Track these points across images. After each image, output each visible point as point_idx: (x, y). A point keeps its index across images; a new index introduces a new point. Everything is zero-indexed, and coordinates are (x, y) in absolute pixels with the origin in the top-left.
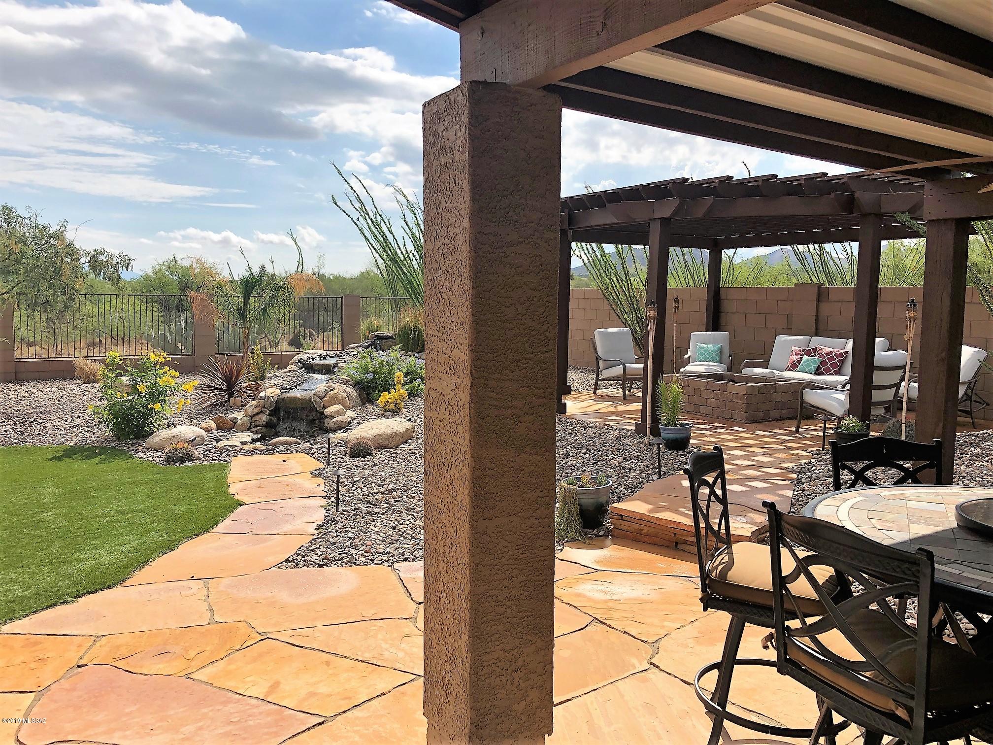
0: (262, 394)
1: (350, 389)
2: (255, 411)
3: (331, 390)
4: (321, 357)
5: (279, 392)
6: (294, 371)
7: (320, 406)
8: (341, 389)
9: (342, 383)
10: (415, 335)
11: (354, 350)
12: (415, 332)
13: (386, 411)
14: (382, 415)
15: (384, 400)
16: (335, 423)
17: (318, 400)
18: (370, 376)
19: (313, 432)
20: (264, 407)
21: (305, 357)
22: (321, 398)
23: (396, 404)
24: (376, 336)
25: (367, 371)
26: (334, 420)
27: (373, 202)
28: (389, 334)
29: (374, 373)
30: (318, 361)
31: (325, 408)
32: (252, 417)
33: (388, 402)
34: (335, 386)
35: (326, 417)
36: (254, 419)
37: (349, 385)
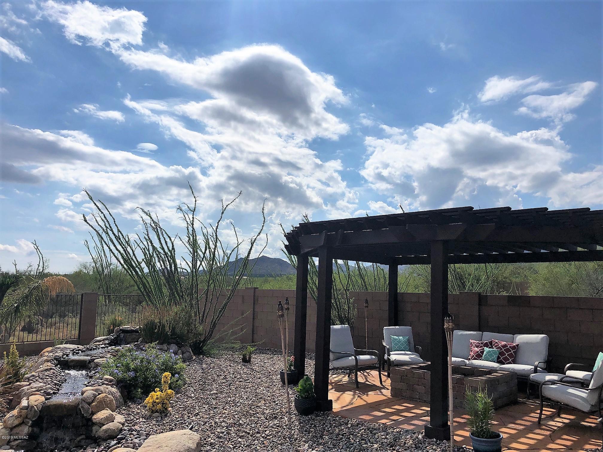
0: (24, 403)
1: (114, 390)
2: (16, 422)
3: (99, 394)
4: (75, 352)
5: (43, 399)
6: (51, 369)
7: (87, 412)
8: (107, 390)
9: (107, 384)
10: (159, 329)
11: (101, 343)
12: (159, 327)
13: (153, 412)
14: (150, 416)
15: (151, 401)
16: (106, 431)
17: (86, 406)
18: (132, 374)
19: (80, 441)
20: (27, 417)
21: (59, 354)
22: (89, 404)
23: (163, 404)
24: (121, 330)
25: (127, 368)
26: (104, 427)
27: (115, 222)
28: (133, 329)
29: (135, 370)
30: (72, 357)
31: (93, 414)
32: (12, 429)
33: (155, 402)
34: (102, 388)
35: (94, 424)
36: (15, 431)
37: (113, 384)
